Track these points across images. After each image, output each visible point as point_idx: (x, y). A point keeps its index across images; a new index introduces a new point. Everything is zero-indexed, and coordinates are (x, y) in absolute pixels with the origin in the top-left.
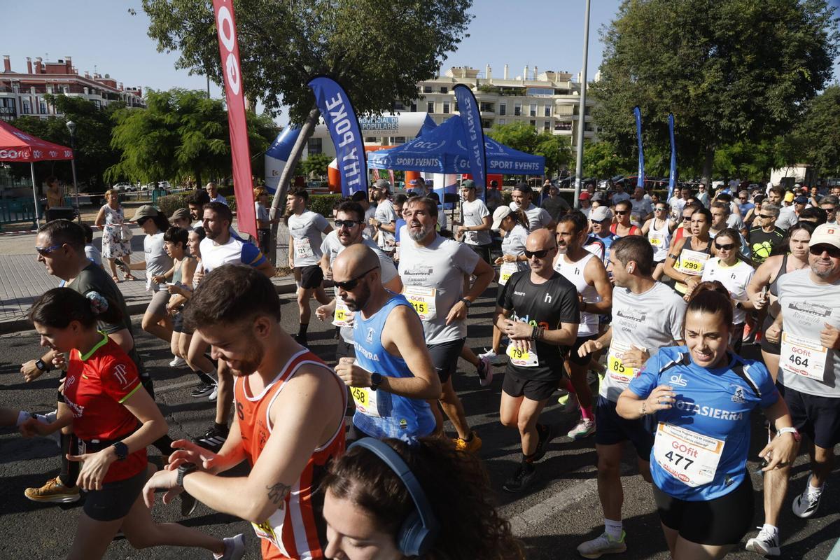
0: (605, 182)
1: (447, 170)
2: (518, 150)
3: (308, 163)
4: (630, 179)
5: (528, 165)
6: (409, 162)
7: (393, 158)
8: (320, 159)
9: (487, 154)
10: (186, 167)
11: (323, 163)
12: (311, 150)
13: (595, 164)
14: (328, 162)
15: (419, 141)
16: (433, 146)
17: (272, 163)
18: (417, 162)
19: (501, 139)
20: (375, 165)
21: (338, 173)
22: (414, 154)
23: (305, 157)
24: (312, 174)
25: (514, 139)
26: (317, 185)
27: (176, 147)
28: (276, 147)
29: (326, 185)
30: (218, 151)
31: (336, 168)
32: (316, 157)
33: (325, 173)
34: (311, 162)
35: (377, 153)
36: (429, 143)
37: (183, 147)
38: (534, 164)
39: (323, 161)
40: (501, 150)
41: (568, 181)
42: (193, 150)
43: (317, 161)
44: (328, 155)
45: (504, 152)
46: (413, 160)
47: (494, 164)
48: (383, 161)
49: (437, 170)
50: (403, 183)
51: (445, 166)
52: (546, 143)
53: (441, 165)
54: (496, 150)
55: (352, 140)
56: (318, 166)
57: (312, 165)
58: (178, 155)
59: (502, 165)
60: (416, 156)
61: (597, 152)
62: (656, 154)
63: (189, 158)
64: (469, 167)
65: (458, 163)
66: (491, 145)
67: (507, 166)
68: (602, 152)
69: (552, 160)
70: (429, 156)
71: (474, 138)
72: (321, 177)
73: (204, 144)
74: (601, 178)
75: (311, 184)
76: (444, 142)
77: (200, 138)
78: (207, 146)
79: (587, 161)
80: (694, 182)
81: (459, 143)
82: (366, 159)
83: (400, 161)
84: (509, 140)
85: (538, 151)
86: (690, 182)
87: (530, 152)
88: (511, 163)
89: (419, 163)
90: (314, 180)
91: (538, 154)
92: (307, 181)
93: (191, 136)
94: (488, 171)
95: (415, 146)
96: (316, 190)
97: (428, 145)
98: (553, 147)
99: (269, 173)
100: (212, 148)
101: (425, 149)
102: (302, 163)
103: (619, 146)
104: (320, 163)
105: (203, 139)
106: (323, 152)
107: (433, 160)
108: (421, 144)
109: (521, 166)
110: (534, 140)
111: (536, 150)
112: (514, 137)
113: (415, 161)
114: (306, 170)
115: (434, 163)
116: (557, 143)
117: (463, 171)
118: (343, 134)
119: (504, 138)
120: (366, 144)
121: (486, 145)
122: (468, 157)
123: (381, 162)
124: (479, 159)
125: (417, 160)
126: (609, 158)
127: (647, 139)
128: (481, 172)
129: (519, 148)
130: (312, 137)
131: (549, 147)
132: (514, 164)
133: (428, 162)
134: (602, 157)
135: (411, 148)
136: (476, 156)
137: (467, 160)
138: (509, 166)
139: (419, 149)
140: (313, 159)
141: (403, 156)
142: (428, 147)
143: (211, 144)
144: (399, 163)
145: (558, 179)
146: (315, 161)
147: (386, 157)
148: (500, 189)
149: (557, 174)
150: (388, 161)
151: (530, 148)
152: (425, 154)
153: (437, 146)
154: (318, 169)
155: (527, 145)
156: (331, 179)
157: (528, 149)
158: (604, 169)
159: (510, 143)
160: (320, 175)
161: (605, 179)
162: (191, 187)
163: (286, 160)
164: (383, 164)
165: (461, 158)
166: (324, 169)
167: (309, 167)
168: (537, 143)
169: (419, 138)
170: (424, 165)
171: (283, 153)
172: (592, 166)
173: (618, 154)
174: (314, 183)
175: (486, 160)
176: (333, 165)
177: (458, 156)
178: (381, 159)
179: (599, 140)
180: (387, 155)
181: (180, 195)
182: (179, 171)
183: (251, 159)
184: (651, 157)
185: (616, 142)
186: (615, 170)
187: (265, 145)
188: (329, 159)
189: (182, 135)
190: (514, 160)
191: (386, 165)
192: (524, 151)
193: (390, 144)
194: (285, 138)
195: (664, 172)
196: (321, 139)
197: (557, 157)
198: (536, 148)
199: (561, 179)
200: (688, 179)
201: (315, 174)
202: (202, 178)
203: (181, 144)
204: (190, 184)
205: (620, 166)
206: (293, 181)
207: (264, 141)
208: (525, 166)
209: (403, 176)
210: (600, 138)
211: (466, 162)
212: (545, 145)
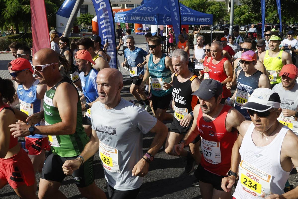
0: (244, 27)
1: (159, 23)
2: (197, 10)
3: (81, 18)
4: (258, 25)
5: (204, 19)
6: (138, 18)
7: (129, 16)
8: (87, 16)
9: (181, 13)
10: (9, 21)
11: (89, 19)
12: (82, 11)
13: (239, 18)
14: (92, 18)
15: (143, 7)
16: (151, 10)
17: (60, 19)
18: (142, 19)
19: (188, 4)
20: (118, 20)
21: (97, 24)
22: (140, 14)
23: (79, 15)
24: (83, 25)
25: (195, 4)
26: (86, 31)
27: (2, 9)
28: (62, 10)
29: (91, 30)
30: (28, 12)
31: (96, 21)
32: (85, 15)
33: (90, 24)
34: (82, 18)
35: (119, 13)
36: (149, 8)
37: (7, 9)
38: (207, 18)
39: (89, 17)
40: (189, 11)
41: (224, 27)
42: (13, 11)
43: (85, 17)
44: (92, 14)
45: (191, 12)
46: (140, 17)
47: (185, 19)
48: (123, 18)
49: (153, 23)
50: (134, 30)
51: (158, 20)
52: (213, 6)
53: (156, 20)
54: (186, 11)
55: (105, 6)
56: (86, 20)
57: (83, 20)
58: (4, 14)
59: (189, 19)
60: (141, 15)
61: (240, 11)
62: (273, 11)
63: (11, 16)
64: (171, 21)
65: (165, 19)
66: (183, 8)
67: (192, 20)
68: (243, 11)
69: (216, 16)
70: (149, 15)
71: (173, 5)
72: (88, 26)
73: (19, 7)
74: (242, 25)
75: (83, 31)
76: (157, 7)
77: (17, 4)
78: (21, 9)
79: (235, 16)
80: (293, 25)
81: (165, 7)
82: (113, 16)
83: (133, 18)
84: (192, 5)
85: (208, 11)
86: (291, 26)
87: (204, 12)
88: (194, 18)
89: (143, 19)
90: (84, 28)
91: (208, 13)
92: (80, 28)
93: (11, 3)
94: (182, 23)
95: (141, 10)
96: (85, 34)
97: (148, 9)
98: (216, 9)
99: (58, 25)
100: (25, 10)
101: (147, 11)
102: (77, 18)
103: (253, 7)
104: (87, 19)
105: (19, 5)
106: (89, 12)
107: (151, 17)
108: (144, 8)
109: (200, 20)
110: (206, 5)
111: (207, 10)
112: (195, 3)
113: (141, 18)
114: (80, 23)
115: (152, 19)
116: (218, 7)
117: (167, 24)
118: (99, 3)
119: (190, 4)
120: (113, 8)
121: (180, 9)
122: (171, 15)
123: (122, 19)
124: (176, 16)
125: (142, 17)
126: (247, 14)
127: (269, 3)
128: (178, 24)
129: (197, 9)
130: (83, 4)
131: (214, 9)
132: (196, 19)
133: (148, 19)
134: (243, 14)
135: (139, 10)
136: (175, 15)
137: (170, 17)
138: (193, 20)
139: (143, 11)
140: (83, 16)
141: (134, 15)
142: (148, 10)
143: (24, 8)
144: (132, 19)
145: (218, 26)
146: (84, 17)
147: (125, 16)
148: (188, 32)
149: (217, 23)
150: (126, 18)
151: (204, 9)
152: (147, 14)
153: (153, 9)
154: (86, 22)
155: (202, 7)
156: (94, 28)
157: (203, 10)
158: (245, 20)
159: (193, 7)
160: (87, 25)
161: (244, 25)
162: (13, 32)
163: (68, 17)
164: (123, 20)
165: (166, 16)
166: (90, 22)
167: (81, 21)
168: (208, 7)
169: (143, 5)
170: (146, 20)
171: (67, 13)
172: (238, 18)
173: (252, 12)
174: (84, 30)
175: (180, 17)
176: (95, 19)
177: (165, 16)
178: (122, 17)
179: (241, 4)
180: (125, 14)
181: (6, 37)
182: (5, 23)
183: (47, 17)
184: (270, 13)
185: (251, 5)
186: (250, 20)
187: (56, 9)
188: (92, 16)
189: (6, 2)
190: (196, 17)
191: (125, 20)
192: (201, 11)
193: (126, 8)
194: (67, 5)
195: (277, 21)
196: (87, 5)
197: (219, 14)
198: (207, 9)
199: (220, 26)
200: (290, 24)
201: (84, 25)
202: (19, 27)
203: (5, 7)
204: (12, 30)
205: (253, 18)
206: (72, 29)
207: (55, 6)
208: (202, 20)
209: (133, 25)
210: (242, 3)
211: (170, 19)
212: (212, 7)
